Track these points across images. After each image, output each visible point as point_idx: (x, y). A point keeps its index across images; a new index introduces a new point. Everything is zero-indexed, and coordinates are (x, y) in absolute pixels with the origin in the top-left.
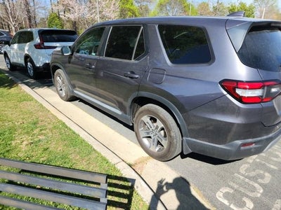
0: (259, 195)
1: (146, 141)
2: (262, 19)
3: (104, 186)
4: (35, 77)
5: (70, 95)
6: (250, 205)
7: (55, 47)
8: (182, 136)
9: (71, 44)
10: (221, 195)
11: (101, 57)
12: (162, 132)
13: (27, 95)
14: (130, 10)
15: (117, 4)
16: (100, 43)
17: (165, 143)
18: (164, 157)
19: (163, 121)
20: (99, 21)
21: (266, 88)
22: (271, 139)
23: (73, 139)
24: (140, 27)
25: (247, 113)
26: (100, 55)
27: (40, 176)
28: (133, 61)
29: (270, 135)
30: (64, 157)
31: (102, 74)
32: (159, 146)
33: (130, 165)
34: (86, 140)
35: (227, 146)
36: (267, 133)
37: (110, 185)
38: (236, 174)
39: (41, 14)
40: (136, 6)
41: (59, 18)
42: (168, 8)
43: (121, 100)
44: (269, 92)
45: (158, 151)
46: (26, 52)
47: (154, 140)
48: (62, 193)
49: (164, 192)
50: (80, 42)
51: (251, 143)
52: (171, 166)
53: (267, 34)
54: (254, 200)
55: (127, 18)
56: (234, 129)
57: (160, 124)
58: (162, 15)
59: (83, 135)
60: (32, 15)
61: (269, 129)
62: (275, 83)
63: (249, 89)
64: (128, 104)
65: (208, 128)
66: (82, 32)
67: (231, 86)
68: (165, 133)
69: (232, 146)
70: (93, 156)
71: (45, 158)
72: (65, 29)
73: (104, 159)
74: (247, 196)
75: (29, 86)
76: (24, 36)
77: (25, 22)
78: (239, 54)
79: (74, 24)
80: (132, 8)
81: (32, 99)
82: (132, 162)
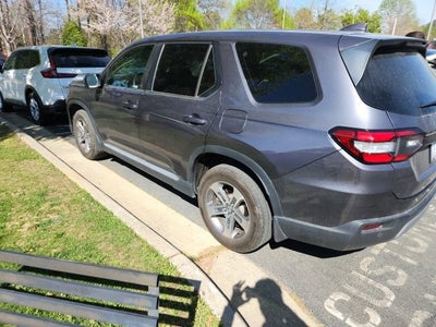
0: (389, 304)
1: (216, 222)
2: (393, 36)
3: (154, 290)
4: (42, 122)
5: (98, 149)
6: (376, 319)
7: (74, 76)
8: (273, 215)
9: (100, 70)
10: (332, 304)
11: (147, 92)
12: (242, 207)
13: (30, 150)
14: (191, 19)
15: (171, 10)
16: (146, 70)
17: (246, 224)
18: (245, 247)
19: (243, 191)
20: (143, 36)
21: (399, 140)
22: (406, 219)
23: (102, 220)
24: (207, 46)
25: (372, 179)
26: (145, 88)
27: (52, 277)
28: (197, 97)
29: (406, 212)
30: (88, 248)
31: (147, 117)
32: (237, 230)
33: (192, 260)
34: (124, 220)
35: (343, 229)
36: (401, 209)
37: (162, 290)
38: (354, 272)
39: (51, 24)
40: (200, 13)
41: (80, 29)
42: (250, 16)
43: (178, 158)
44: (403, 147)
45: (235, 237)
46: (29, 83)
47: (229, 220)
48: (85, 302)
49: (243, 302)
50: (113, 68)
51: (377, 225)
52: (255, 261)
53: (399, 58)
54: (381, 311)
55: (188, 32)
56: (351, 203)
57: (238, 195)
58: (240, 28)
59: (118, 212)
60: (38, 24)
61: (404, 202)
62: (413, 132)
63: (374, 142)
64: (188, 164)
65: (312, 202)
66: (116, 52)
67: (346, 136)
68: (246, 209)
69: (348, 228)
70: (135, 244)
71: (59, 250)
72: (89, 47)
73: (152, 251)
74: (372, 306)
75: (33, 136)
76: (24, 58)
77: (27, 35)
78: (358, 88)
79: (104, 39)
80: (195, 15)
81: (38, 157)
82: (195, 254)
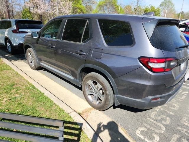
0: (163, 132)
1: (90, 97)
2: (165, 18)
3: (62, 129)
4: (12, 53)
5: (37, 65)
6: (157, 138)
7: (27, 32)
8: (114, 94)
9: (38, 30)
10: (139, 132)
11: (60, 40)
12: (101, 91)
13: (7, 65)
14: (79, 8)
15: (71, 4)
16: (59, 31)
17: (103, 98)
18: (102, 108)
19: (102, 84)
20: (58, 15)
21: (167, 62)
22: (170, 96)
23: (39, 97)
24: (86, 20)
25: (156, 79)
26: (59, 38)
27: (16, 123)
28: (81, 43)
29: (170, 93)
30: (33, 109)
31: (60, 51)
32: (99, 101)
33: (79, 114)
34: (49, 97)
35: (144, 100)
36: (168, 92)
37: (66, 128)
38: (148, 118)
39: (17, 9)
40: (83, 6)
41: (30, 12)
42: (105, 8)
43: (73, 69)
44: (169, 65)
45: (98, 104)
46: (6, 35)
47: (95, 96)
48: (31, 134)
49: (101, 131)
50: (44, 29)
51: (158, 98)
52: (106, 114)
53: (168, 27)
54: (160, 135)
55: (78, 14)
56: (147, 89)
57: (99, 86)
58: (101, 13)
59: (46, 93)
60: (11, 9)
61: (169, 88)
62: (173, 59)
63: (157, 63)
64: (78, 72)
65: (130, 88)
66: (46, 22)
67: (145, 61)
68: (103, 91)
69: (146, 100)
70: (54, 108)
71: (19, 110)
72: (34, 19)
73: (62, 110)
74: (155, 133)
75: (8, 59)
76: (4, 24)
77: (6, 14)
78: (150, 40)
79: (41, 16)
80: (81, 7)
81: (10, 69)
82: (80, 112)
